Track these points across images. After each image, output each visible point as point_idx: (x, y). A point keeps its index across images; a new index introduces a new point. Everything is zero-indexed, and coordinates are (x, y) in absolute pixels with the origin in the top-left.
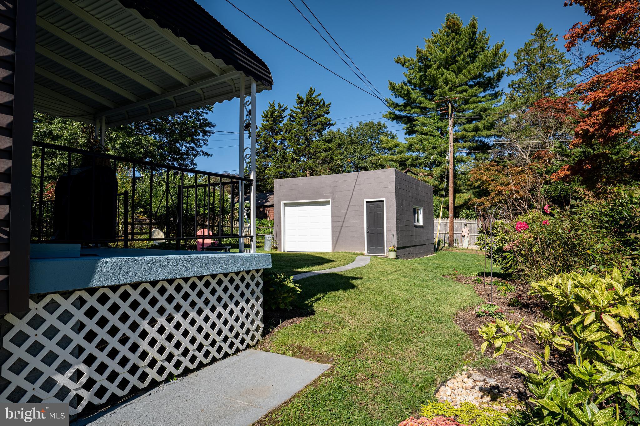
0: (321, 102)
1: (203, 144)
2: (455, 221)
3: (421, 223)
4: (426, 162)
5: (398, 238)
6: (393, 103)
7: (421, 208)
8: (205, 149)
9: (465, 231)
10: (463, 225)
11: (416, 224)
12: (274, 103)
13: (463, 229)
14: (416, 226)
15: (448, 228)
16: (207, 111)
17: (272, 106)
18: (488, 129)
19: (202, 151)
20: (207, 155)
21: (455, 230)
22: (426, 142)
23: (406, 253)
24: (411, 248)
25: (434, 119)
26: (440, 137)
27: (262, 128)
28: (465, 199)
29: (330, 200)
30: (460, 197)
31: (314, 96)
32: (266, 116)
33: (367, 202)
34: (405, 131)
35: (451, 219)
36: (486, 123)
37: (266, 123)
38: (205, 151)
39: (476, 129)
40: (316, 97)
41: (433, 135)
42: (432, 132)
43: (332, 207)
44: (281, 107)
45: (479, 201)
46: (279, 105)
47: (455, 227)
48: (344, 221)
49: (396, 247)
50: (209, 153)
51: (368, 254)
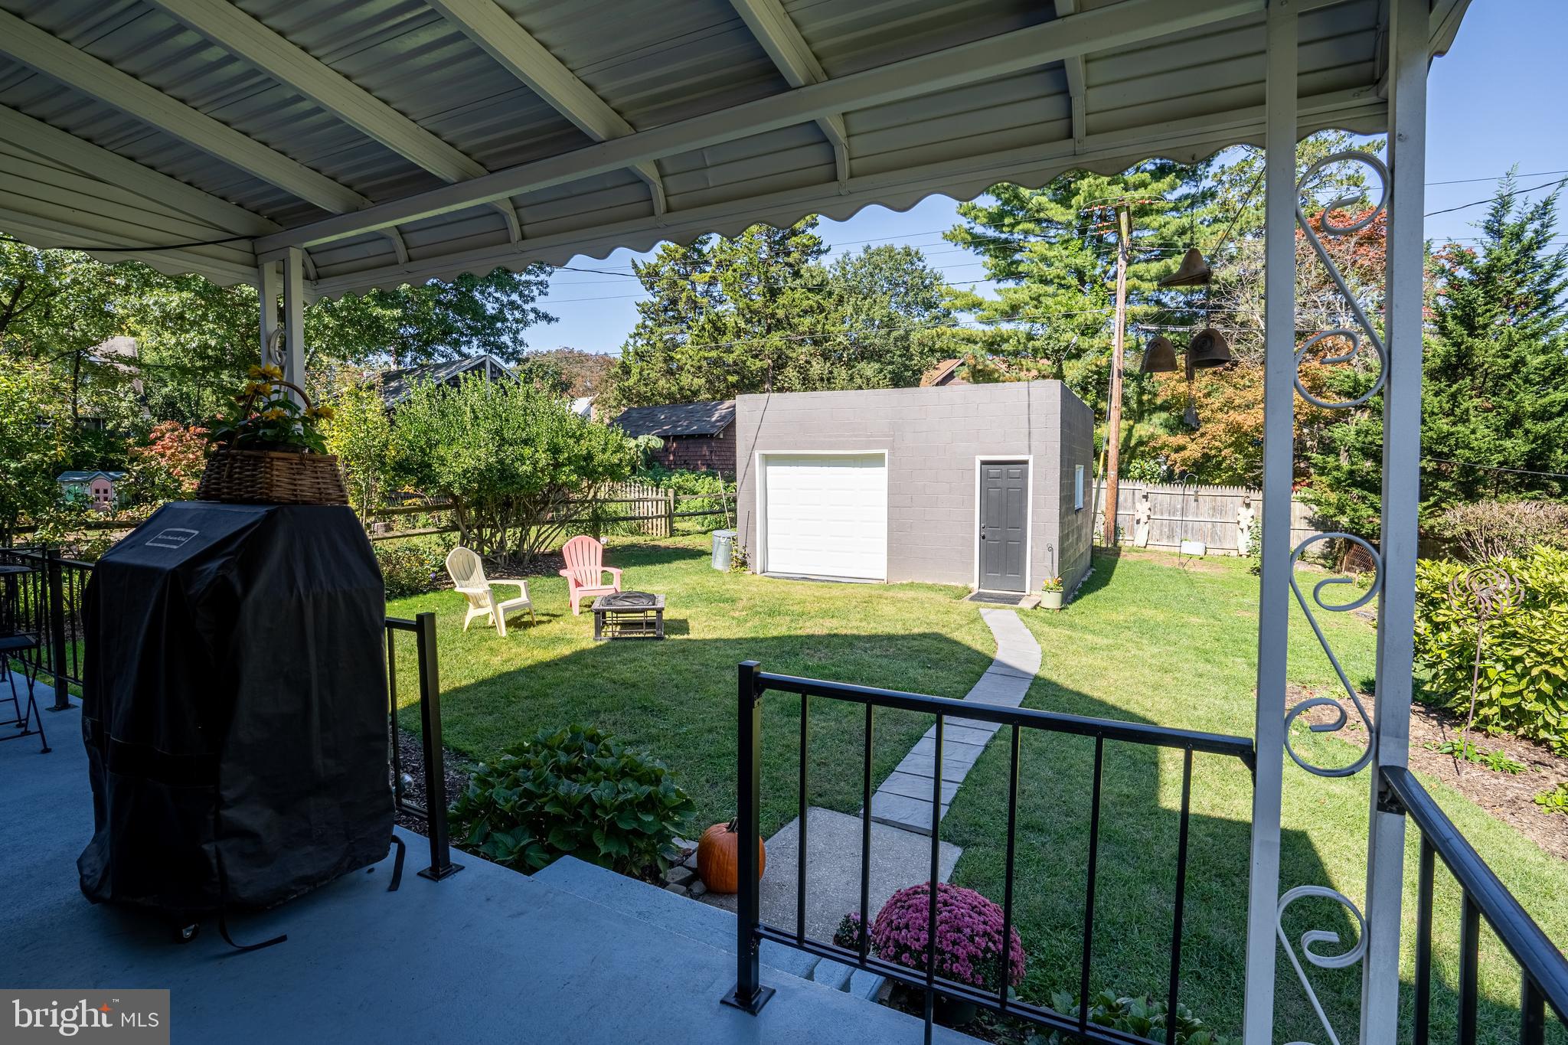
1: (536, 292)
2: (1121, 484)
7: (1081, 468)
8: (541, 304)
15: (1103, 502)
19: (534, 310)
20: (548, 318)
21: (1121, 505)
22: (1049, 301)
25: (1067, 249)
26: (1081, 291)
28: (1141, 436)
29: (886, 452)
33: (984, 463)
34: (987, 272)
35: (1115, 482)
41: (1065, 287)
42: (1063, 278)
43: (890, 470)
45: (1174, 440)
47: (1122, 498)
50: (552, 314)
51: (981, 590)
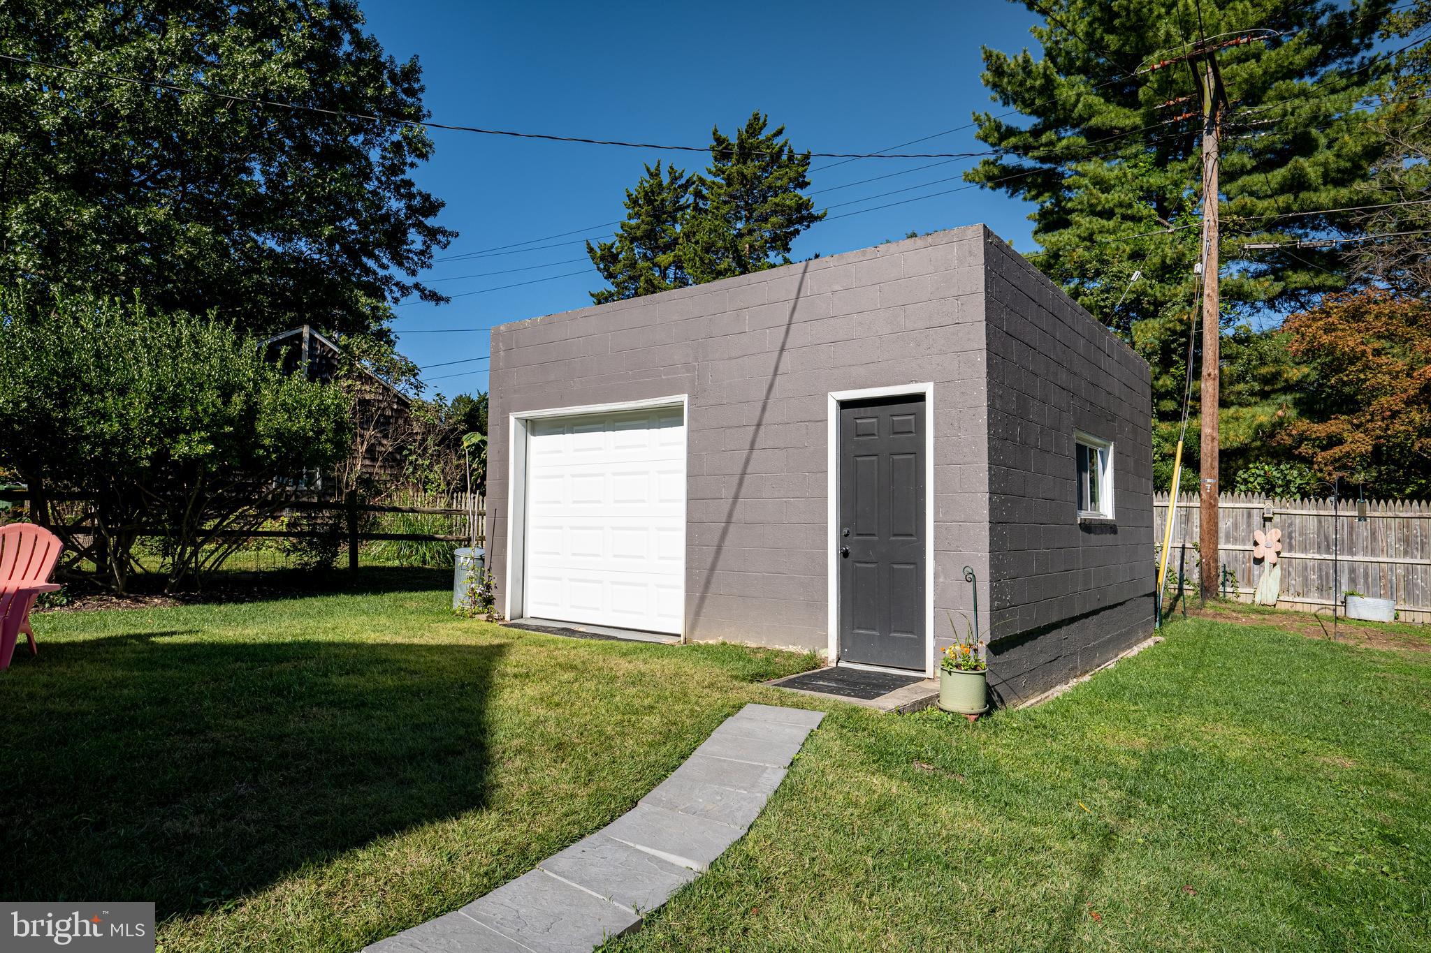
0: (781, 150)
2: (1224, 502)
3: (1106, 508)
4: (1108, 303)
5: (995, 593)
6: (998, 127)
7: (1106, 447)
9: (1268, 542)
10: (1257, 519)
11: (1086, 514)
12: (658, 169)
13: (1259, 535)
14: (1088, 527)
15: (1197, 530)
16: (416, 160)
17: (655, 175)
18: (1339, 183)
19: (417, 286)
20: (435, 297)
21: (1222, 535)
23: (1041, 659)
24: (1064, 631)
25: (1135, 166)
26: (1157, 223)
27: (622, 236)
28: (1260, 426)
29: (684, 398)
30: (1237, 419)
31: (762, 137)
32: (635, 202)
33: (844, 405)
34: (1035, 226)
35: (1210, 497)
36: (1332, 159)
37: (634, 222)
38: (429, 287)
39: (1297, 184)
40: (769, 139)
41: (1133, 218)
42: (1130, 206)
43: (690, 431)
44: (676, 179)
45: (1320, 430)
46: (672, 171)
47: (1224, 525)
48: (736, 498)
49: (986, 638)
50: (442, 292)
51: (842, 664)
